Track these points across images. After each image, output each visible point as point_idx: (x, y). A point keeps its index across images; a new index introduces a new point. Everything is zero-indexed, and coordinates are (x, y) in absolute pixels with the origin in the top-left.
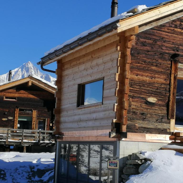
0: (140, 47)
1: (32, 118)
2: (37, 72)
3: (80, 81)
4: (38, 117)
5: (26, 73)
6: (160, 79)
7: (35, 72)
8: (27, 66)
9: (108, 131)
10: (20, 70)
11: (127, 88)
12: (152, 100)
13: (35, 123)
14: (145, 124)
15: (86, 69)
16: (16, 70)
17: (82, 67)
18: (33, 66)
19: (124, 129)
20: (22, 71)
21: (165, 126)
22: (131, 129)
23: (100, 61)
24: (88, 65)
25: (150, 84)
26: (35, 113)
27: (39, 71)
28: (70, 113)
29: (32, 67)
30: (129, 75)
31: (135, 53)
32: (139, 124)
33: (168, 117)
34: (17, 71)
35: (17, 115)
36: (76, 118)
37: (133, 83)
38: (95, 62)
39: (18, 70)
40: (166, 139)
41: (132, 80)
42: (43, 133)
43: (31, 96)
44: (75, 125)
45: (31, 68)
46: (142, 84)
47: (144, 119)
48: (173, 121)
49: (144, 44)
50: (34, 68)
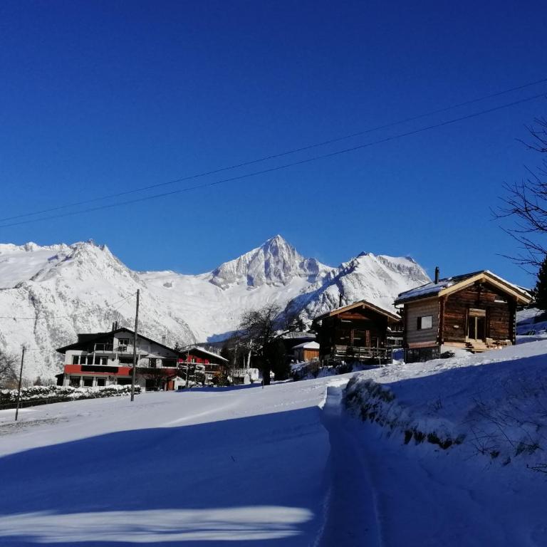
0: (450, 302)
1: (365, 337)
2: (294, 254)
3: (419, 316)
4: (371, 336)
5: (272, 257)
6: (460, 317)
7: (289, 255)
8: (274, 244)
9: (435, 342)
10: (262, 251)
11: (444, 321)
12: (456, 326)
13: (368, 341)
14: (453, 338)
15: (422, 310)
16: (254, 251)
18: (286, 244)
19: (443, 340)
20: (265, 252)
21: (463, 339)
22: (446, 340)
23: (430, 307)
24: (423, 307)
25: (455, 319)
26: (368, 333)
27: (296, 253)
28: (413, 333)
29: (284, 246)
30: (444, 315)
31: (447, 304)
32: (450, 338)
33: (465, 335)
34: (257, 254)
35: (353, 335)
36: (417, 336)
37: (446, 319)
38: (427, 307)
39: (259, 252)
40: (463, 345)
41: (446, 317)
42: (376, 350)
43: (364, 318)
44: (416, 340)
45: (282, 248)
46: (451, 319)
47: (452, 336)
48: (467, 337)
49: (451, 300)
50: (287, 247)
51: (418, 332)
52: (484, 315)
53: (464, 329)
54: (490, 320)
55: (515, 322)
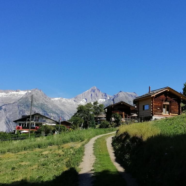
3: (144, 105)
5: (93, 93)
6: (160, 105)
7: (98, 92)
8: (93, 89)
11: (154, 106)
12: (158, 108)
13: (123, 116)
17: (144, 102)
19: (153, 114)
21: (161, 113)
22: (155, 114)
23: (148, 101)
25: (158, 105)
26: (123, 113)
28: (141, 111)
29: (96, 89)
30: (154, 104)
42: (127, 119)
44: (142, 114)
46: (156, 105)
47: (157, 112)
51: (144, 111)
52: (169, 104)
53: (161, 109)
54: (171, 106)
55: (180, 107)
